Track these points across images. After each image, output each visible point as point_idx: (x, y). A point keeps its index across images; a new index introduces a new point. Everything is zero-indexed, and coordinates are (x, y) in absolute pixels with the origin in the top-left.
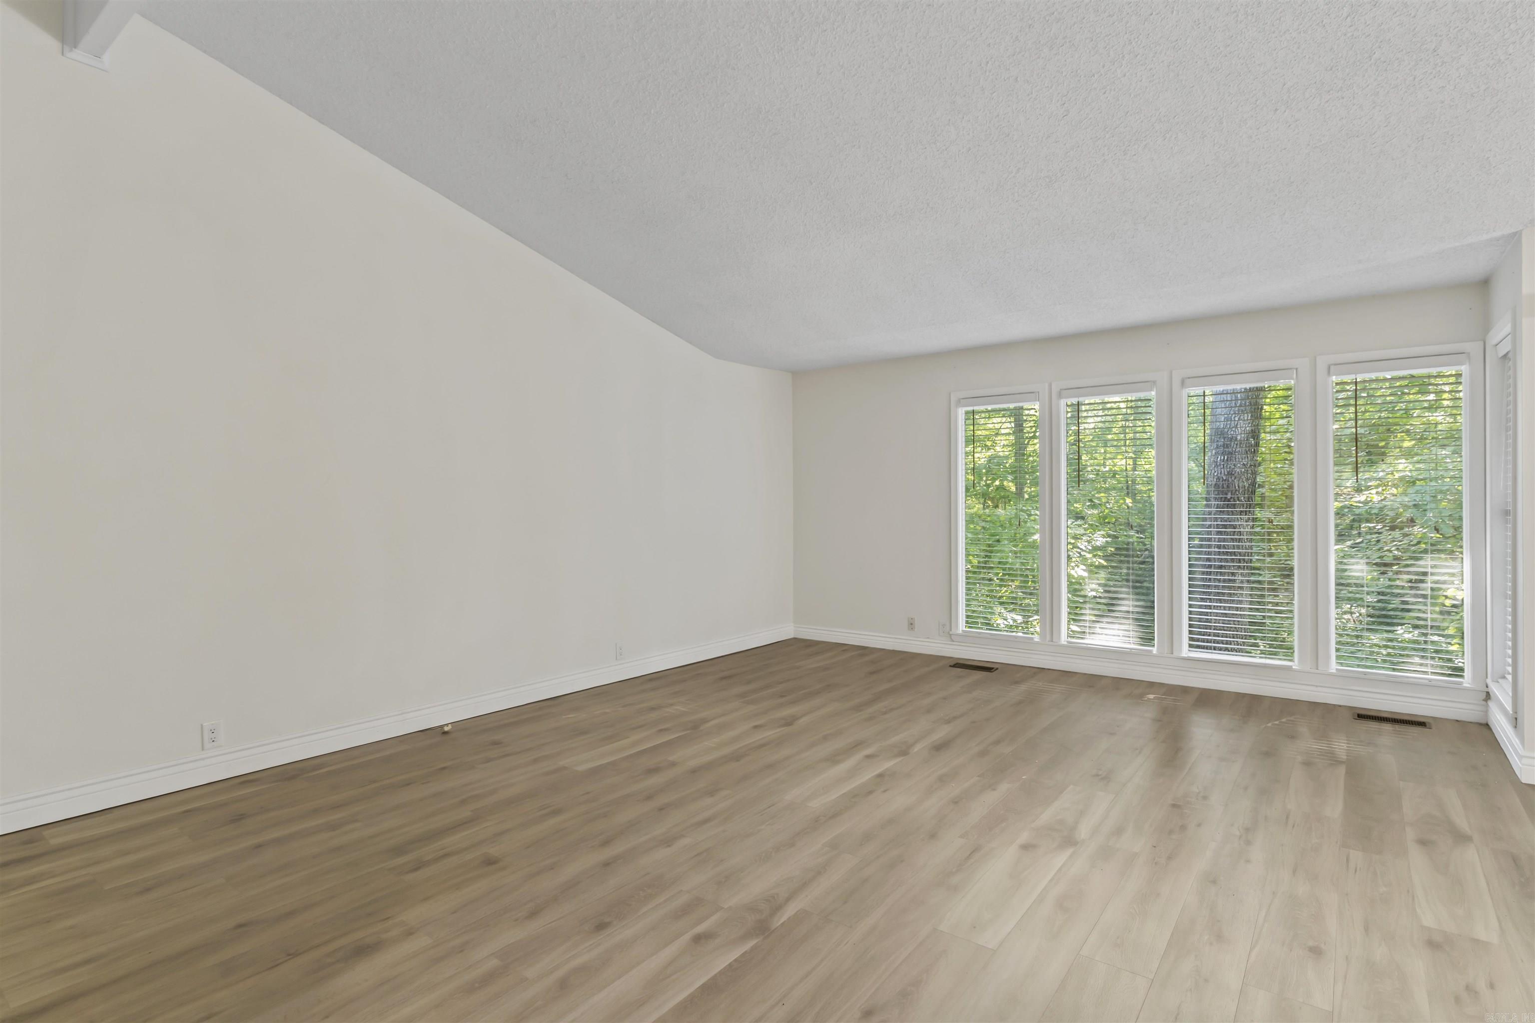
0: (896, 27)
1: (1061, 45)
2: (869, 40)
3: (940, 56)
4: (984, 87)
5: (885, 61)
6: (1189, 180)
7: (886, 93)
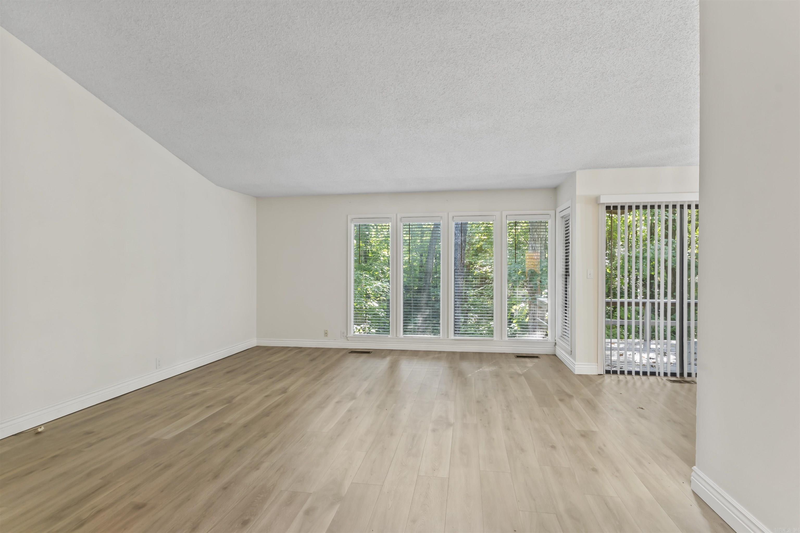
0: (383, 33)
1: (452, 63)
2: (368, 35)
3: (398, 53)
4: (414, 72)
5: (372, 48)
6: (481, 132)
7: (366, 63)
